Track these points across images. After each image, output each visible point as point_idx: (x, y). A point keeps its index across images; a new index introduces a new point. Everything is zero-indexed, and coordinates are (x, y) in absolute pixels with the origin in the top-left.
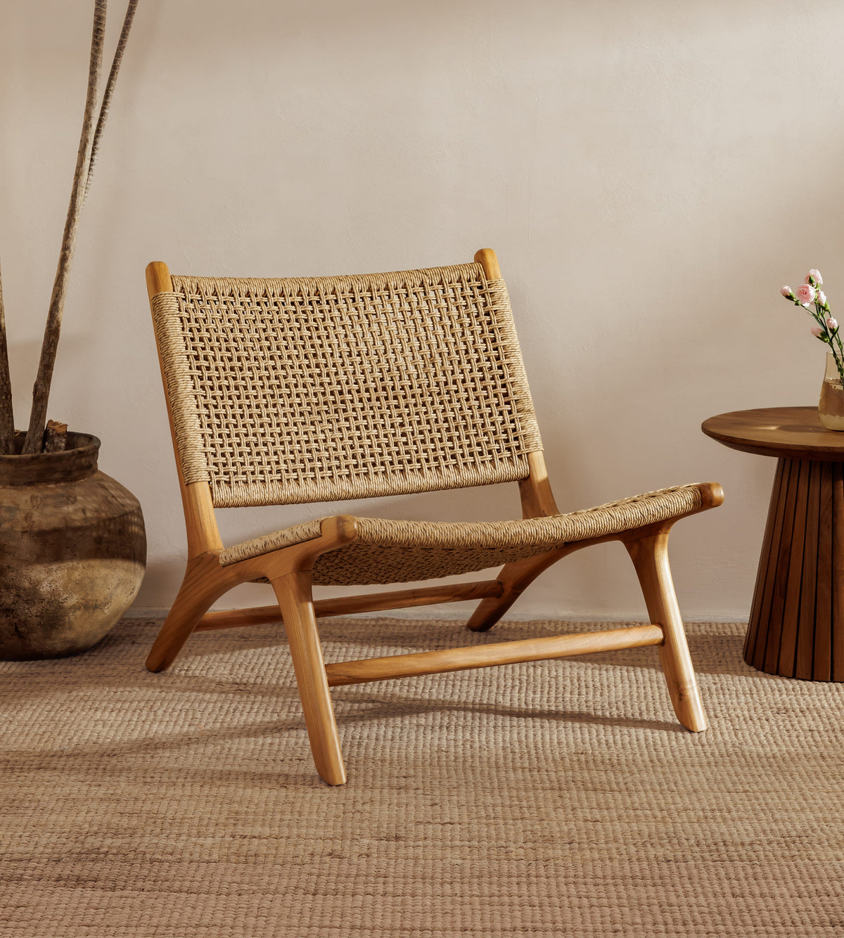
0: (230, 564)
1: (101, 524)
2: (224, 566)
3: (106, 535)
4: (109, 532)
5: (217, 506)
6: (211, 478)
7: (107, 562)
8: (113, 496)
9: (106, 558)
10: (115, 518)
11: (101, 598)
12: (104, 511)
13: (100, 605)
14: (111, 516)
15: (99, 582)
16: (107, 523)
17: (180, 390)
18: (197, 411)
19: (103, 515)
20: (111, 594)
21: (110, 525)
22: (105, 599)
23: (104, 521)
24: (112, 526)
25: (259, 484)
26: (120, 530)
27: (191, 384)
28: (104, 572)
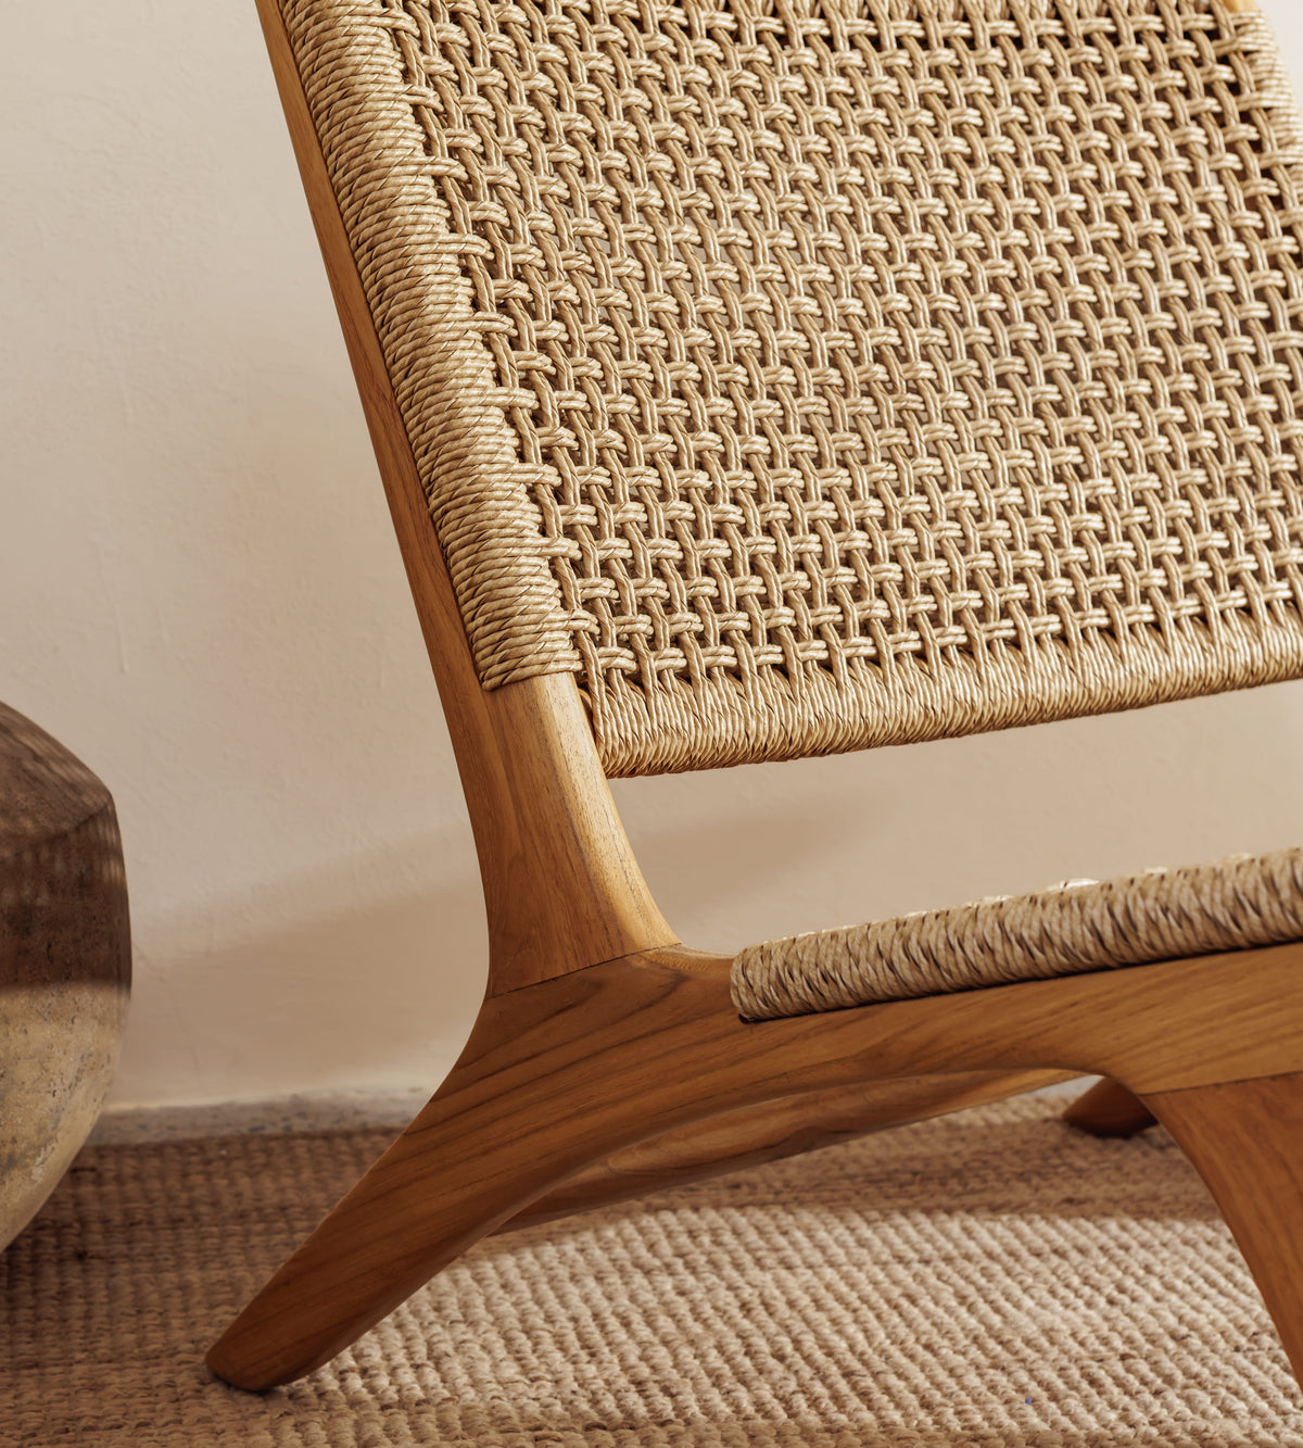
0: (807, 1011)
1: (28, 857)
2: (753, 1020)
3: (43, 899)
4: (52, 886)
5: (620, 770)
6: (583, 658)
7: (49, 999)
8: (36, 758)
9: (45, 983)
10: (64, 836)
11: (29, 1130)
12: (24, 811)
13: (24, 1155)
14: (51, 827)
15: (26, 1072)
16: (45, 854)
17: (432, 311)
18: (501, 395)
19: (28, 824)
20: (57, 1111)
21: (52, 860)
22: (41, 1130)
23: (35, 849)
24: (59, 866)
25: (726, 684)
26: (81, 879)
27: (463, 289)
28: (42, 1033)
